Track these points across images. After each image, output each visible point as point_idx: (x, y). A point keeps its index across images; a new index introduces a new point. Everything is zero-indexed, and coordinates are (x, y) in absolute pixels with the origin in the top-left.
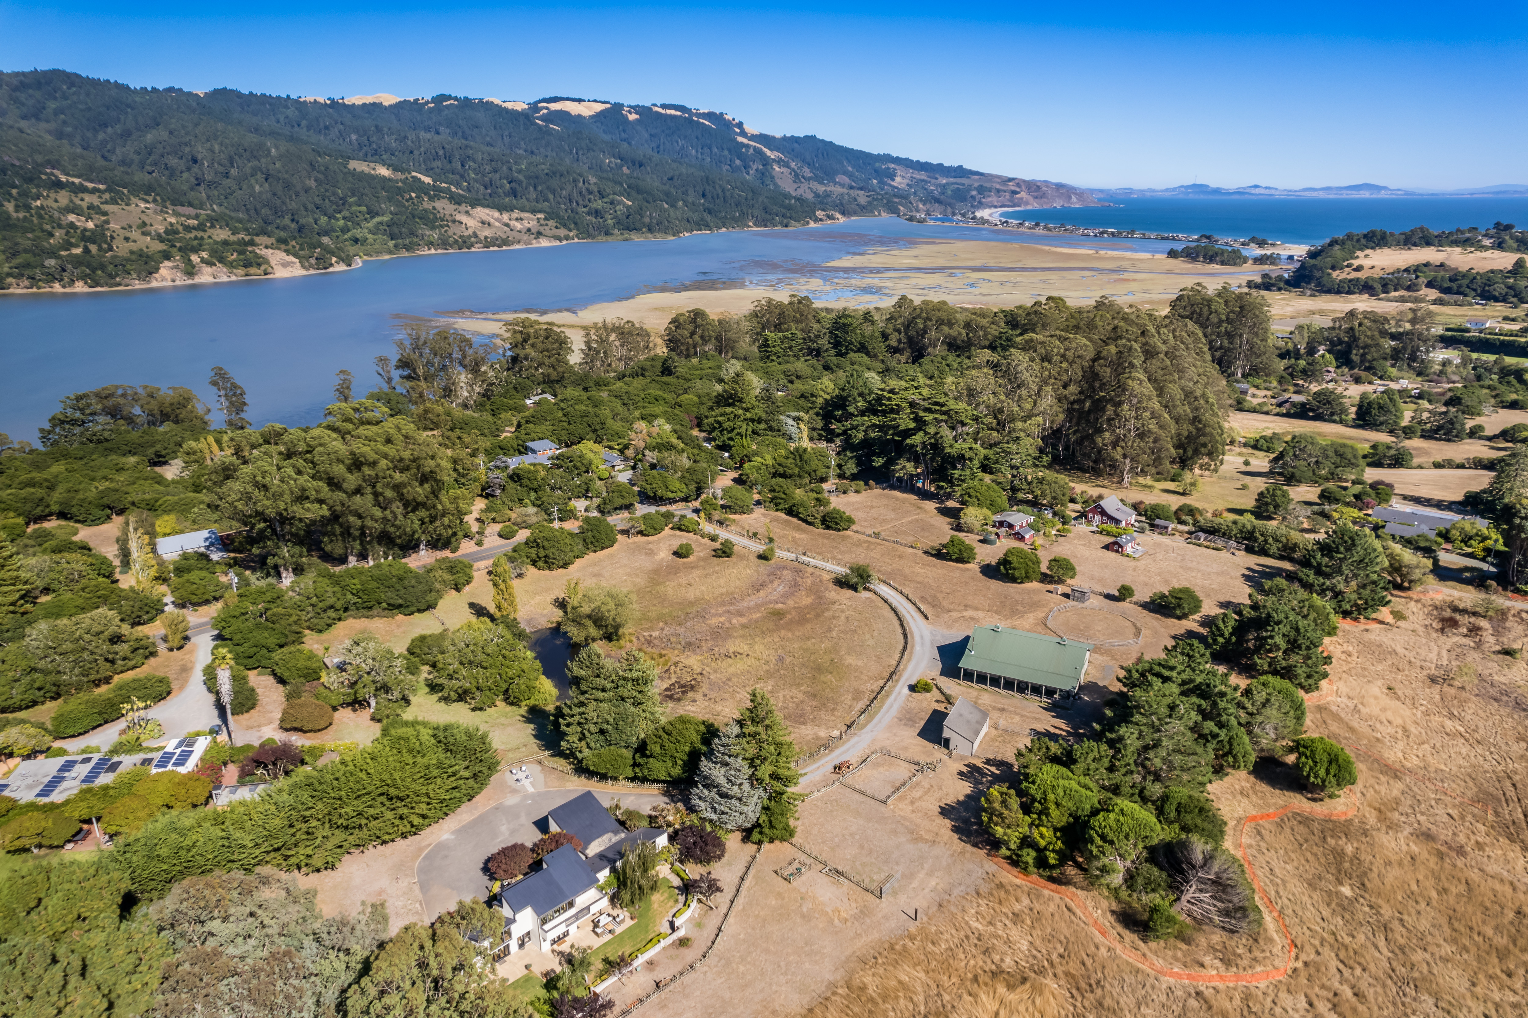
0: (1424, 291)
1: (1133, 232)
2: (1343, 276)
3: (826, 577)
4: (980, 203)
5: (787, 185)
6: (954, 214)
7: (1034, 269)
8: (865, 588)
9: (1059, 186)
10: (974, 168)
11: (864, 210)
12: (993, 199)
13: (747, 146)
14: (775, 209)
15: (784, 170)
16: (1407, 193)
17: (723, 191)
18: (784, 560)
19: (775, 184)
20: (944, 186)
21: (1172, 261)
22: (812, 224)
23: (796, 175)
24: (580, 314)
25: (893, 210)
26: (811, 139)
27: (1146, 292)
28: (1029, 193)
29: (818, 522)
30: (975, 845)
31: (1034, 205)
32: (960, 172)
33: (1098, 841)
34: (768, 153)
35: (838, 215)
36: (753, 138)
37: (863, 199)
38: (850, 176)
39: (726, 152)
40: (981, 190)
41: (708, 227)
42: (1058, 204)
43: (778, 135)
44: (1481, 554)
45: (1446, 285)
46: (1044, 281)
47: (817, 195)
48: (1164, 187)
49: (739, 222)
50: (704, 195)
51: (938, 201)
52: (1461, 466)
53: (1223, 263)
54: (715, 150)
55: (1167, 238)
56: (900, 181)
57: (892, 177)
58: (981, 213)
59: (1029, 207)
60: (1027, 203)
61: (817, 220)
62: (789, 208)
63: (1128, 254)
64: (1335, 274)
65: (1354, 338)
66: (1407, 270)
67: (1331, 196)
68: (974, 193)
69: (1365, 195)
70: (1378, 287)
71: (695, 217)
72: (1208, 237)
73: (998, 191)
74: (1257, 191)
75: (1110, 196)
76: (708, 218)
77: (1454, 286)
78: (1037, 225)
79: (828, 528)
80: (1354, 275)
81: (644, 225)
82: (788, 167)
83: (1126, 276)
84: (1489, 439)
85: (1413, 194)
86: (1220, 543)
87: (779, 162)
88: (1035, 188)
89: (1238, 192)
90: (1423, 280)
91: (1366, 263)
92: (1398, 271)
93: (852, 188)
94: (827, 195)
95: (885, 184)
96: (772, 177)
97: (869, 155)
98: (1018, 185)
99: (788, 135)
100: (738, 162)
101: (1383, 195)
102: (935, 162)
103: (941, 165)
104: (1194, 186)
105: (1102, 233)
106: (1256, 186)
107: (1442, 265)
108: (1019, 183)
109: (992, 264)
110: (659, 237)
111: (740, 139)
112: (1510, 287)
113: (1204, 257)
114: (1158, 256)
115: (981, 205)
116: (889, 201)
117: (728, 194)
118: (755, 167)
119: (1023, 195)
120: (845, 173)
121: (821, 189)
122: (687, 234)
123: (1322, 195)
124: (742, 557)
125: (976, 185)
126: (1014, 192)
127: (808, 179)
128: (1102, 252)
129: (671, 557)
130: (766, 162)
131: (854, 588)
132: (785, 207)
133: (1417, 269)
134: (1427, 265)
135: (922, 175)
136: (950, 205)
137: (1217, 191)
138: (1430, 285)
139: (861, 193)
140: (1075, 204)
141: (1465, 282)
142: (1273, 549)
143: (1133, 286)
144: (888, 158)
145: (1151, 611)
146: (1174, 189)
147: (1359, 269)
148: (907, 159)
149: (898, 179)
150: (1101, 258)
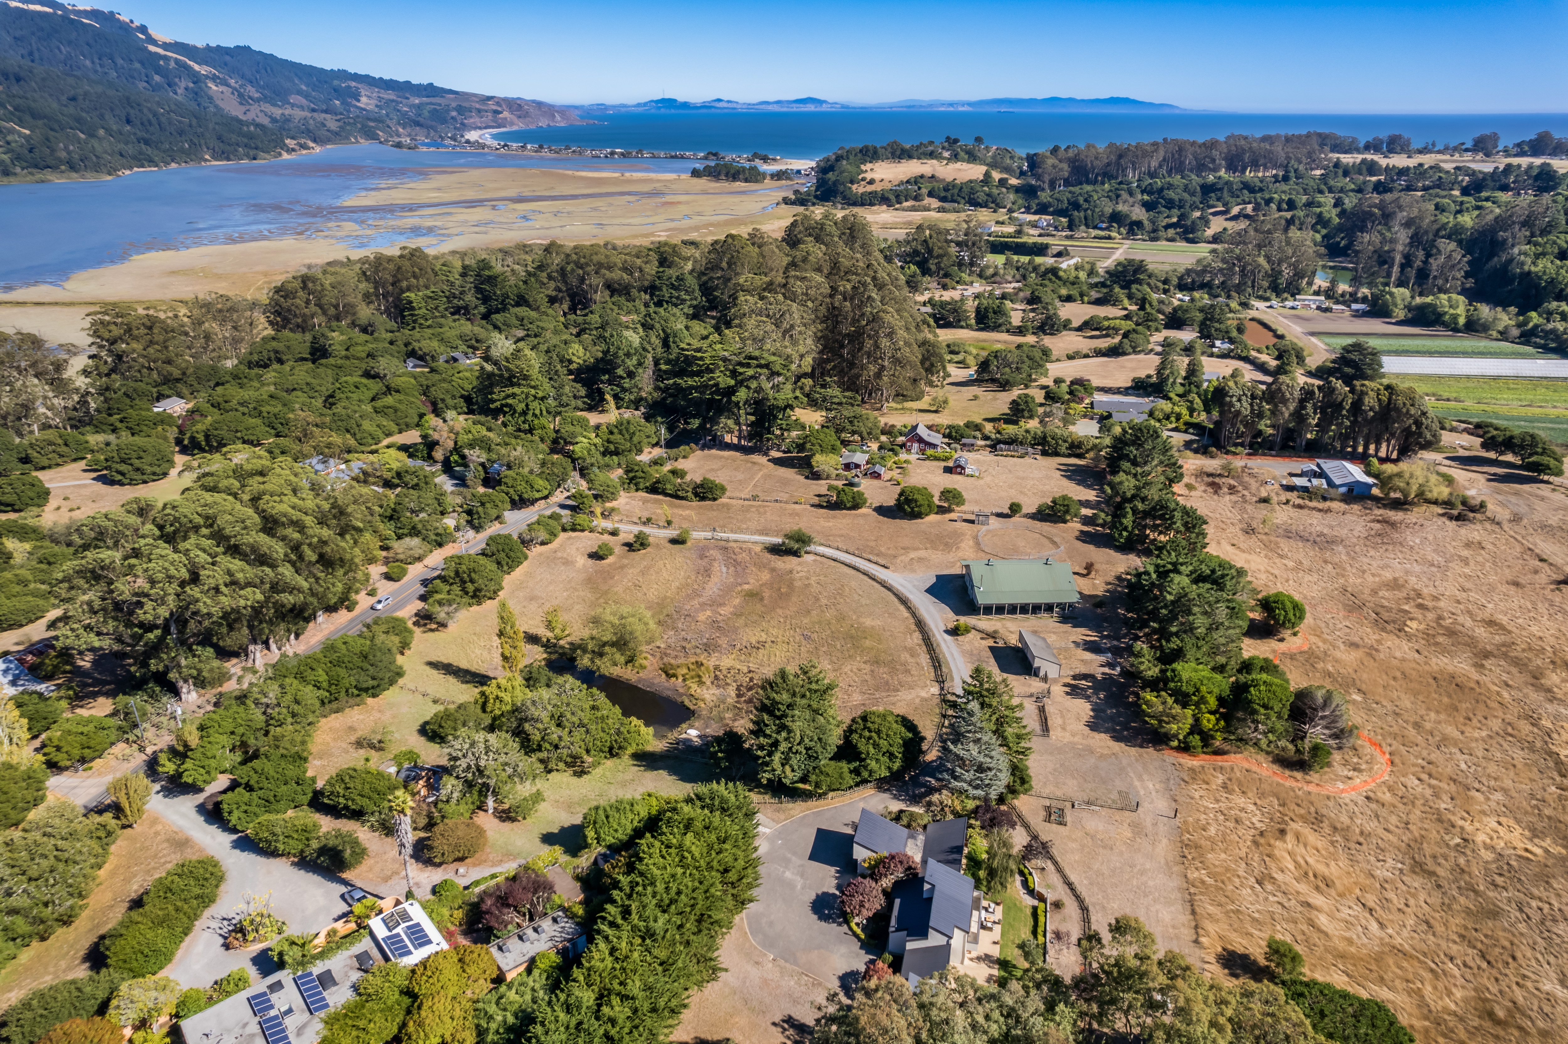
0: (928, 201)
1: (640, 151)
2: (861, 190)
3: (758, 549)
4: (462, 124)
5: (233, 108)
6: (442, 139)
7: (574, 197)
8: (807, 553)
9: (539, 104)
10: (447, 86)
11: (337, 136)
12: (475, 120)
13: (165, 58)
14: (234, 138)
15: (221, 88)
16: (843, 106)
17: (155, 115)
18: (700, 540)
19: (216, 106)
20: (419, 107)
21: (695, 180)
22: (285, 156)
23: (241, 95)
24: (69, 285)
25: (371, 135)
26: (244, 51)
27: (699, 214)
28: (512, 112)
29: (690, 494)
30: (1141, 747)
31: (519, 126)
32: (430, 90)
33: (1262, 711)
34: (196, 67)
35: (311, 144)
36: (166, 46)
37: (332, 124)
38: (307, 96)
39: (137, 65)
40: (460, 109)
41: (152, 162)
42: (543, 123)
43: (200, 44)
44: (1183, 427)
45: (943, 194)
46: (595, 209)
47: (274, 120)
48: (635, 102)
49: (192, 154)
50: (128, 122)
51: (418, 124)
52: (1086, 356)
53: (746, 180)
54: (120, 62)
55: (676, 157)
56: (366, 101)
57: (357, 96)
58: (473, 136)
59: (515, 128)
60: (512, 124)
61: (291, 151)
62: (251, 136)
63: (652, 175)
64: (854, 187)
65: (930, 251)
66: (908, 182)
67: (785, 109)
68: (454, 114)
69: (811, 108)
70: (892, 198)
71: (130, 150)
72: (715, 155)
73: (479, 111)
74: (721, 105)
75: (587, 112)
76: (149, 151)
77: (949, 195)
78: (541, 147)
79: (703, 499)
80: (870, 188)
81: (61, 161)
82: (228, 85)
83: (668, 198)
84: (1079, 329)
85: (847, 107)
86: (1021, 450)
87: (214, 78)
88: (516, 106)
89: (705, 106)
90: (924, 191)
91: (877, 176)
92: (902, 183)
93: (313, 110)
94: (287, 120)
95: (350, 105)
96: (210, 98)
97: (322, 71)
98: (499, 103)
99: (213, 44)
100: (157, 78)
101: (824, 108)
102: (401, 79)
103: (408, 83)
104: (663, 100)
105: (612, 153)
106: (719, 100)
107: (933, 177)
108: (499, 101)
109: (527, 193)
110: (91, 178)
111: (152, 48)
112: (988, 195)
113: (727, 175)
114: (684, 176)
115: (465, 127)
116: (364, 126)
117: (163, 120)
118: (183, 84)
119: (506, 114)
120: (299, 93)
121: (277, 112)
122: (127, 172)
123: (776, 108)
124: (658, 546)
125: (454, 105)
126: (496, 112)
127: (258, 100)
128: (627, 175)
129: (591, 562)
130: (196, 78)
131: (796, 553)
132: (245, 135)
133: (917, 180)
134: (922, 177)
135: (390, 95)
136: (432, 127)
137: (685, 105)
138: (931, 194)
139: (328, 116)
140: (560, 122)
141: (956, 191)
142: (1063, 449)
143: (684, 209)
144: (343, 75)
145: (1041, 520)
146: (645, 104)
147: (872, 182)
148: (367, 76)
149: (364, 99)
150: (629, 181)
